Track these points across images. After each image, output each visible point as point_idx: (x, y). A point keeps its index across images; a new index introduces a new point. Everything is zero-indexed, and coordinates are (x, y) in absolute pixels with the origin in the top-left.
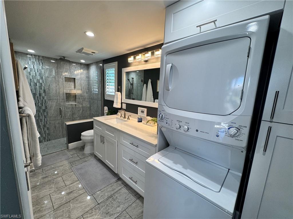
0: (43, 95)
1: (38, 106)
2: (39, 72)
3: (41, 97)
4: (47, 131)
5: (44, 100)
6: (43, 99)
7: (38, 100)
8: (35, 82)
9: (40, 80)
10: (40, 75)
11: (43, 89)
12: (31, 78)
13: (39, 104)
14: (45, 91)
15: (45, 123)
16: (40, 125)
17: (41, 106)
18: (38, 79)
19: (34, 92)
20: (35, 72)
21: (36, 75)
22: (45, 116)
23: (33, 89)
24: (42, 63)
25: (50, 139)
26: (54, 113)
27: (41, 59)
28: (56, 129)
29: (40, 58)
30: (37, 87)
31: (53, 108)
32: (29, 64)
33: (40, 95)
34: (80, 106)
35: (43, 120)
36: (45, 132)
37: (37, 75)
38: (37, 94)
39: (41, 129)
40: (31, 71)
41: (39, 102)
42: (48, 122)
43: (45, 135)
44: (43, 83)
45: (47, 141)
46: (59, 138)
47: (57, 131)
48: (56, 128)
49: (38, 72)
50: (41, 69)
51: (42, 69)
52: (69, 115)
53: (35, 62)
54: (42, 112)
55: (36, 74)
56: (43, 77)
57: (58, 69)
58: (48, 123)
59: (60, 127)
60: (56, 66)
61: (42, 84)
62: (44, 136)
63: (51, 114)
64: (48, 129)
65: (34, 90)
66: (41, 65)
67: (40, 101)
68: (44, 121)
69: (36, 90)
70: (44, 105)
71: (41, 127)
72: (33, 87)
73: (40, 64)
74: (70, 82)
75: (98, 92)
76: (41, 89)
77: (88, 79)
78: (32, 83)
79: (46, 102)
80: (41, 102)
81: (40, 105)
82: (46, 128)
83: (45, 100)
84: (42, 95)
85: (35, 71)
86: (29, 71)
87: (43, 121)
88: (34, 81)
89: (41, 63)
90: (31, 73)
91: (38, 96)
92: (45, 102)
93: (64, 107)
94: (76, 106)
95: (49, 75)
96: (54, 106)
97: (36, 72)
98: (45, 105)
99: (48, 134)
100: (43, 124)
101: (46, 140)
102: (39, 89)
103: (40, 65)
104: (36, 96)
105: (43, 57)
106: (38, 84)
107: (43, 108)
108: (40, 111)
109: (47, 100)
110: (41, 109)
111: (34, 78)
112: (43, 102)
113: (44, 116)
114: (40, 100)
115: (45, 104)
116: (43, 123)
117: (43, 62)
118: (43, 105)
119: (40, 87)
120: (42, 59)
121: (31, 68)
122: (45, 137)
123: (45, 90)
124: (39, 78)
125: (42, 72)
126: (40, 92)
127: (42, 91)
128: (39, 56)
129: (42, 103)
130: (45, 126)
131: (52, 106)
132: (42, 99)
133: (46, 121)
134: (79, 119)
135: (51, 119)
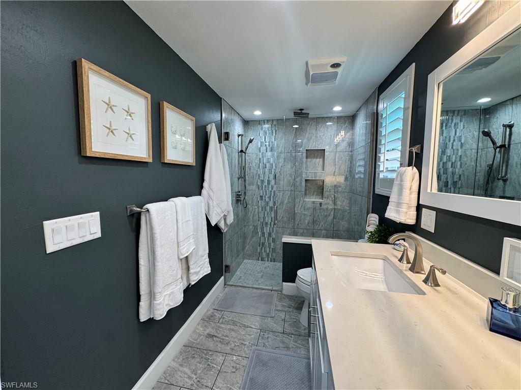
0: (273, 182)
1: (265, 200)
2: (271, 146)
3: (270, 186)
4: (272, 244)
5: (273, 191)
6: (272, 189)
7: (266, 191)
8: (265, 163)
9: (271, 159)
11: (273, 173)
12: (261, 157)
13: (267, 197)
14: (275, 177)
15: (271, 229)
16: (265, 231)
18: (269, 157)
19: (262, 179)
23: (261, 173)
24: (276, 131)
25: (274, 259)
26: (284, 216)
27: (275, 125)
30: (266, 170)
31: (284, 207)
32: (261, 135)
33: (269, 182)
34: (331, 207)
35: (269, 224)
36: (270, 244)
37: (268, 151)
38: (265, 182)
39: (265, 238)
40: (261, 146)
41: (266, 194)
42: (275, 229)
43: (269, 251)
44: (274, 163)
45: (271, 261)
49: (269, 146)
50: (273, 140)
51: (275, 141)
52: (306, 221)
53: (267, 132)
54: (268, 211)
55: (266, 150)
57: (297, 137)
58: (275, 231)
60: (294, 132)
61: (272, 165)
62: (268, 252)
64: (274, 240)
65: (263, 175)
66: (274, 134)
68: (270, 226)
69: (265, 175)
71: (266, 236)
72: (261, 171)
75: (364, 174)
76: (271, 174)
78: (261, 164)
79: (276, 195)
80: (269, 194)
81: (267, 200)
82: (271, 238)
84: (271, 183)
86: (259, 146)
88: (263, 160)
89: (274, 131)
90: (261, 148)
91: (266, 184)
92: (274, 195)
93: (300, 206)
94: (321, 206)
95: (283, 150)
96: (285, 203)
97: (267, 146)
98: (273, 200)
99: (273, 249)
100: (268, 231)
101: (269, 260)
102: (268, 173)
104: (264, 184)
105: (277, 120)
106: (267, 165)
107: (271, 204)
108: (266, 209)
109: (276, 192)
110: (268, 205)
111: (264, 156)
112: (271, 194)
113: (270, 218)
114: (268, 191)
115: (273, 197)
116: (268, 228)
117: (277, 129)
118: (270, 200)
119: (270, 171)
120: (276, 123)
121: (262, 141)
122: (269, 253)
123: (275, 175)
124: (269, 155)
125: (274, 145)
126: (269, 178)
127: (272, 177)
128: (273, 120)
129: (270, 196)
130: (270, 234)
131: (282, 202)
132: (270, 189)
133: (273, 227)
134: (325, 234)
135: (279, 225)
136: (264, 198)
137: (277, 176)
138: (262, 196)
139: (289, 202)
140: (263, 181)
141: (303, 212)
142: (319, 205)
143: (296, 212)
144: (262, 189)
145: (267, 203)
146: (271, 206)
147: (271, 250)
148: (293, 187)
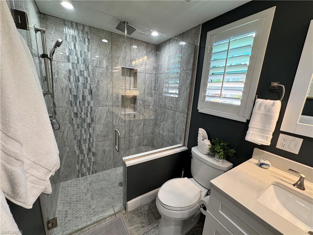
0: (89, 98)
1: (81, 117)
2: (83, 56)
3: (86, 102)
4: (92, 158)
5: (89, 107)
6: (89, 105)
7: (81, 108)
8: (77, 75)
9: (85, 71)
10: (84, 63)
11: (88, 87)
12: (71, 68)
13: (83, 113)
14: (91, 92)
15: (90, 145)
16: (83, 148)
17: (85, 116)
18: (82, 70)
19: (75, 94)
20: (78, 57)
21: (78, 62)
22: (90, 134)
23: (74, 87)
24: (89, 39)
25: (96, 170)
26: (104, 130)
27: (87, 32)
28: (106, 155)
29: (86, 29)
30: (80, 84)
31: (103, 122)
32: (68, 40)
33: (84, 98)
34: (141, 117)
35: (88, 140)
36: (90, 159)
37: (80, 62)
38: (79, 98)
39: (84, 155)
40: (70, 54)
41: (82, 111)
42: (94, 143)
43: (90, 165)
44: (89, 76)
45: (92, 173)
46: (108, 169)
47: (106, 158)
48: (104, 154)
49: (81, 56)
50: (86, 50)
51: (88, 51)
54: (86, 127)
55: (78, 60)
56: (90, 66)
57: (113, 53)
58: (94, 146)
59: (111, 151)
60: (110, 46)
61: (87, 79)
62: (88, 166)
63: (99, 131)
64: (94, 154)
65: (75, 89)
66: (87, 44)
67: (83, 110)
68: (89, 142)
69: (79, 89)
70: (89, 115)
71: (85, 152)
72: (73, 84)
73: (85, 41)
76: (86, 88)
77: (155, 72)
78: (71, 77)
79: (93, 111)
80: (85, 110)
81: (83, 116)
82: (91, 153)
83: (91, 107)
84: (87, 99)
85: (76, 54)
86: (68, 54)
87: (88, 142)
88: (75, 73)
89: (86, 40)
90: (71, 57)
91: (81, 100)
92: (91, 110)
93: (118, 119)
94: (134, 117)
95: (98, 64)
96: (104, 118)
97: (79, 56)
98: (91, 116)
99: (94, 162)
100: (87, 147)
101: (91, 172)
102: (83, 88)
103: (85, 44)
104: (78, 99)
105: (90, 27)
106: (81, 79)
107: (88, 120)
108: (83, 126)
109: (93, 108)
110: (85, 122)
111: (75, 68)
112: (87, 110)
113: (89, 134)
114: (83, 107)
115: (90, 113)
116: (87, 145)
117: (89, 38)
118: (87, 117)
119: (85, 85)
120: (88, 31)
121: (70, 49)
122: (90, 167)
123: (91, 90)
124: (82, 67)
125: (88, 56)
126: (83, 93)
127: (87, 92)
128: (84, 26)
129: (87, 113)
130: (89, 150)
131: (100, 118)
132: (86, 105)
133: (92, 142)
134: (138, 138)
135: (98, 139)
136: (79, 115)
137: (93, 91)
138: (77, 113)
139: (107, 117)
140: (76, 97)
141: (121, 124)
142: (133, 117)
143: (115, 124)
144: (76, 105)
145: (84, 120)
146: (89, 122)
147: (92, 164)
148: (111, 103)
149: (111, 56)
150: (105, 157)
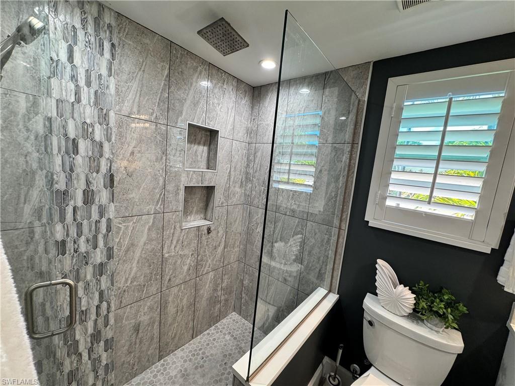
0: (103, 196)
1: (76, 251)
2: (95, 86)
3: (94, 209)
4: (104, 356)
5: (104, 220)
6: (101, 215)
7: (79, 226)
8: (72, 135)
9: (97, 127)
10: (96, 103)
11: (104, 169)
12: (53, 113)
13: (82, 240)
14: (111, 180)
15: (101, 321)
16: (78, 337)
17: (90, 248)
18: (88, 121)
19: (61, 186)
20: (77, 86)
21: (78, 100)
22: (101, 294)
23: (58, 169)
24: (113, 45)
26: (139, 274)
27: (109, 26)
28: (140, 335)
29: (108, 19)
30: (79, 160)
31: (137, 254)
33: (89, 197)
34: (221, 230)
35: (94, 310)
36: (96, 362)
37: (84, 101)
38: (73, 197)
39: (80, 355)
40: (54, 74)
41: (80, 234)
42: (111, 315)
43: (96, 377)
44: (109, 140)
46: (144, 369)
47: (141, 342)
49: (88, 84)
50: (104, 72)
51: (110, 75)
52: (186, 268)
53: (81, 34)
54: (89, 277)
55: (77, 93)
56: (112, 114)
57: (172, 89)
58: (112, 321)
59: (154, 323)
60: (166, 72)
61: (101, 146)
62: (91, 382)
63: (127, 280)
64: (109, 345)
65: (63, 175)
66: (107, 55)
67: (85, 229)
68: (98, 314)
69: (74, 175)
70: (101, 243)
71: (82, 348)
72: (58, 161)
73: (101, 46)
74: (199, 144)
75: (315, 187)
76: (98, 172)
77: (248, 139)
78: (54, 139)
79: (114, 229)
80: (90, 230)
81: (83, 248)
82: (102, 344)
83: (109, 220)
84: (97, 200)
85: (74, 78)
87: (93, 317)
88: (64, 127)
89: (107, 46)
90: (55, 82)
91: (80, 203)
92: (109, 229)
93: (175, 242)
94: (209, 233)
95: (135, 110)
96: (141, 243)
97: (82, 82)
98: (106, 244)
99: (107, 365)
100: (90, 331)
102: (87, 171)
103: (102, 55)
104: (72, 203)
105: (119, 15)
106: (82, 145)
107: (98, 257)
108: (82, 276)
109: (115, 222)
110: (87, 263)
111: (67, 114)
112: (97, 230)
113: (97, 295)
114: (85, 222)
115: (106, 237)
117: (115, 41)
118: (95, 247)
119: (94, 163)
120: (113, 24)
121: (55, 58)
123: (112, 176)
124: (89, 113)
125: (108, 87)
126: (88, 183)
127: (98, 182)
128: (101, 6)
129: (95, 237)
130: (96, 337)
131: (133, 245)
132: (95, 216)
133: (105, 313)
134: (212, 277)
135: (124, 301)
136: (70, 246)
137: (116, 179)
138: (63, 243)
139: (150, 240)
140: (64, 195)
141: (180, 253)
142: (206, 232)
143: (166, 255)
144: (62, 219)
145: (85, 259)
146: (99, 261)
147: (101, 372)
148: (161, 205)
149: (167, 95)
150: (138, 341)
